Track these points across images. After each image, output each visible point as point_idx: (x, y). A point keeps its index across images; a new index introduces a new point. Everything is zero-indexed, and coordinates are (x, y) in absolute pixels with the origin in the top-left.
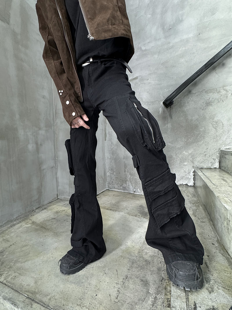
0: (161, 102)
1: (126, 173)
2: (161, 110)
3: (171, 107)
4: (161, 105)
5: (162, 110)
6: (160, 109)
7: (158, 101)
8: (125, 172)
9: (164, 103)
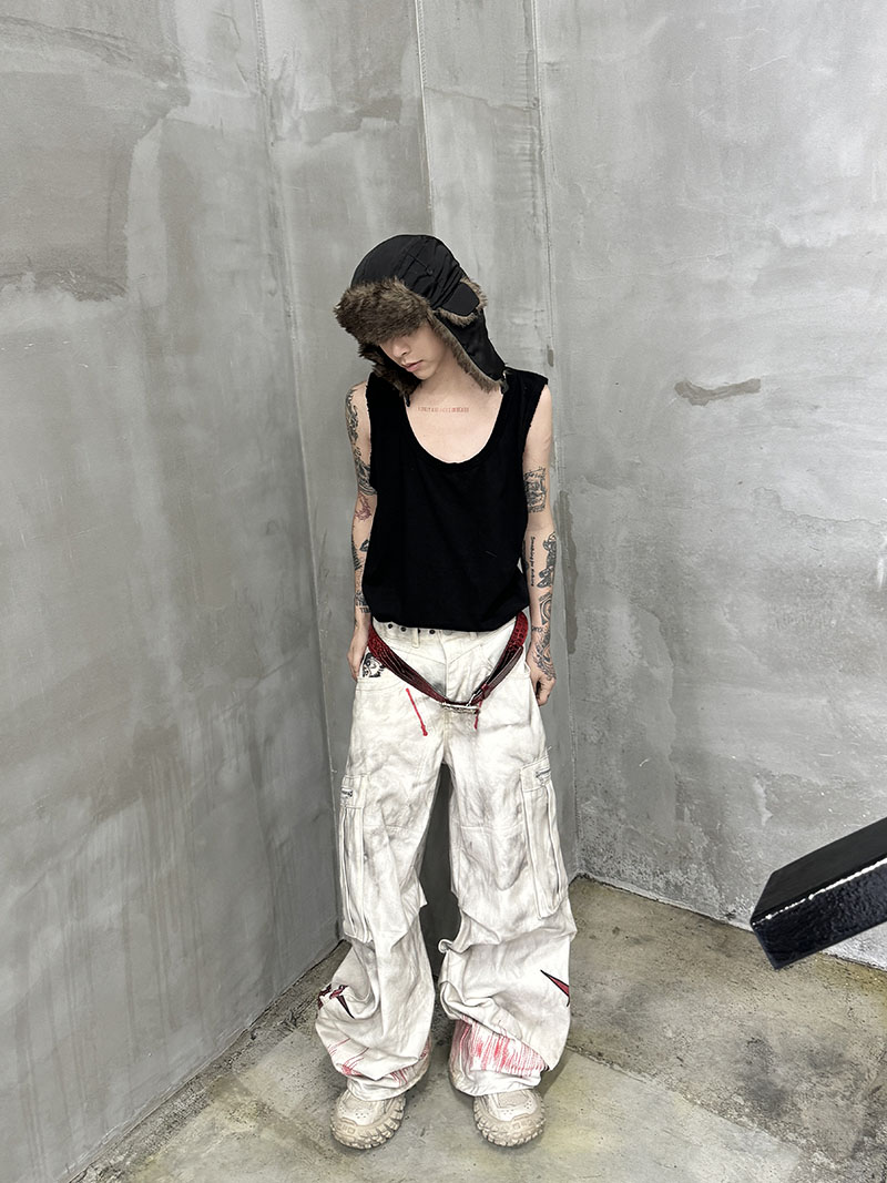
1: (687, 823)
7: (867, 522)
8: (680, 815)
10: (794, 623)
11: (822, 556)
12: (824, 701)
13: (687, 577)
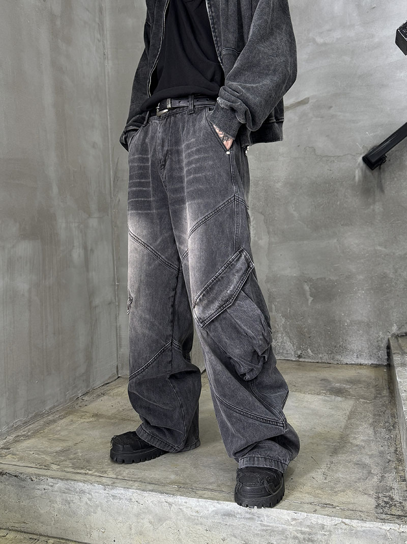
0: (359, 156)
2: (358, 174)
3: (380, 168)
4: (359, 164)
5: (360, 174)
6: (357, 172)
7: (351, 154)
9: (366, 159)
10: (322, 207)
11: (333, 173)
12: (335, 241)
13: (277, 193)
